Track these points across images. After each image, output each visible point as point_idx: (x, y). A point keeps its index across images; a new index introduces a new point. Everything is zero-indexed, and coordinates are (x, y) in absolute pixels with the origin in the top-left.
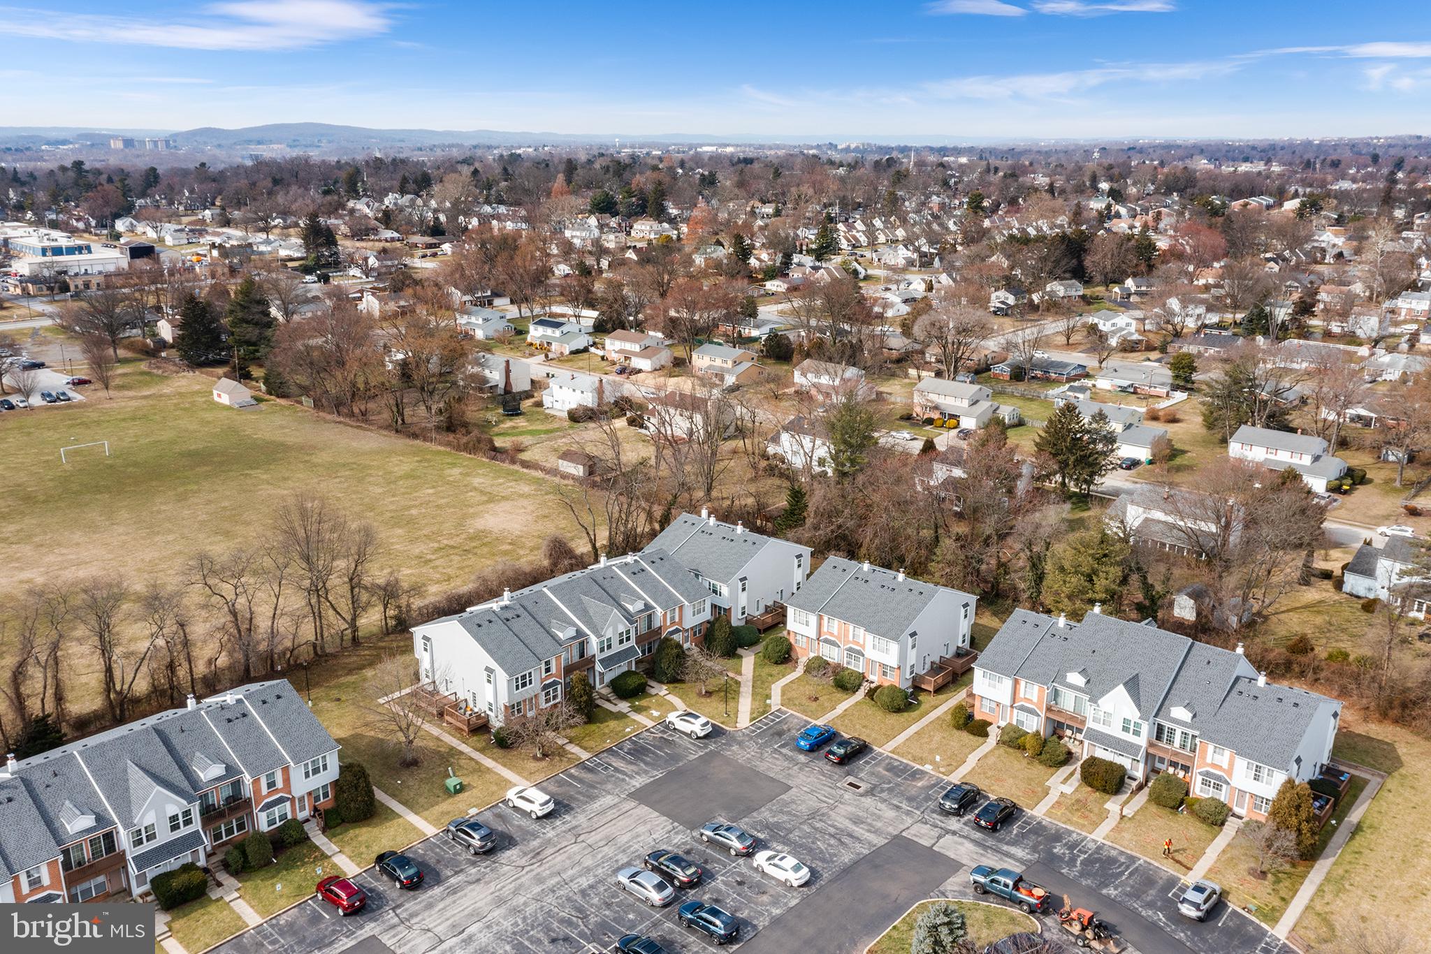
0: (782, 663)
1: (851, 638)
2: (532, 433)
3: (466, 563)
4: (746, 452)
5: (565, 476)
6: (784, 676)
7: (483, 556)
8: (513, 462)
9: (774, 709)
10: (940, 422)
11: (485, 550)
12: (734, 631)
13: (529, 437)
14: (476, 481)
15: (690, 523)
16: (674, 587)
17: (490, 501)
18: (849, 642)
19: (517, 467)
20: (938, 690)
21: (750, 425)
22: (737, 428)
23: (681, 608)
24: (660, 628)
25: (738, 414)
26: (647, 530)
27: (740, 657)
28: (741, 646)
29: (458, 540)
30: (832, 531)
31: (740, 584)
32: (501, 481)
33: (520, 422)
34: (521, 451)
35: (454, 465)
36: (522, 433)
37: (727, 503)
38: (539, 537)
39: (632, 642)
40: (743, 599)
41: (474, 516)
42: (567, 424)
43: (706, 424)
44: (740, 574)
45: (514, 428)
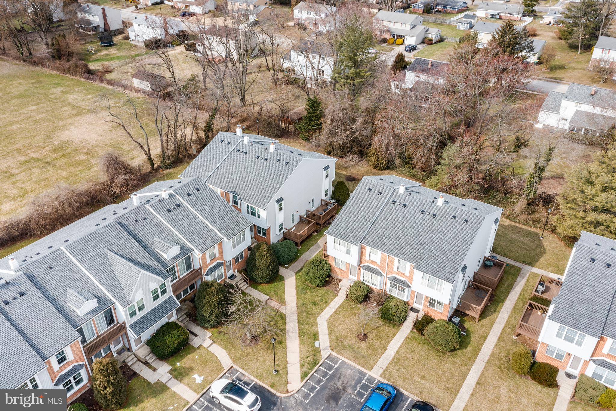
0: (324, 285)
1: (395, 269)
2: (119, 58)
3: (44, 176)
4: (268, 68)
5: (137, 91)
6: (327, 303)
7: (60, 168)
8: (102, 81)
9: (324, 355)
10: (392, 41)
11: (64, 161)
12: (274, 250)
13: (117, 61)
14: (72, 98)
15: (226, 142)
16: (212, 222)
17: (78, 114)
18: (392, 272)
19: (105, 85)
20: (483, 315)
21: (270, 47)
22: (260, 50)
23: (220, 245)
24: (200, 269)
25: (261, 39)
26: (194, 138)
27: (282, 279)
28: (282, 265)
29: (43, 152)
30: (347, 136)
31: (277, 206)
32: (90, 96)
33: (112, 51)
34: (109, 72)
35: (58, 85)
36: (113, 59)
37: (257, 108)
38: (111, 145)
39: (170, 293)
40: (280, 218)
41: (61, 129)
42: (144, 50)
43: (238, 48)
44: (276, 197)
45: (107, 55)
